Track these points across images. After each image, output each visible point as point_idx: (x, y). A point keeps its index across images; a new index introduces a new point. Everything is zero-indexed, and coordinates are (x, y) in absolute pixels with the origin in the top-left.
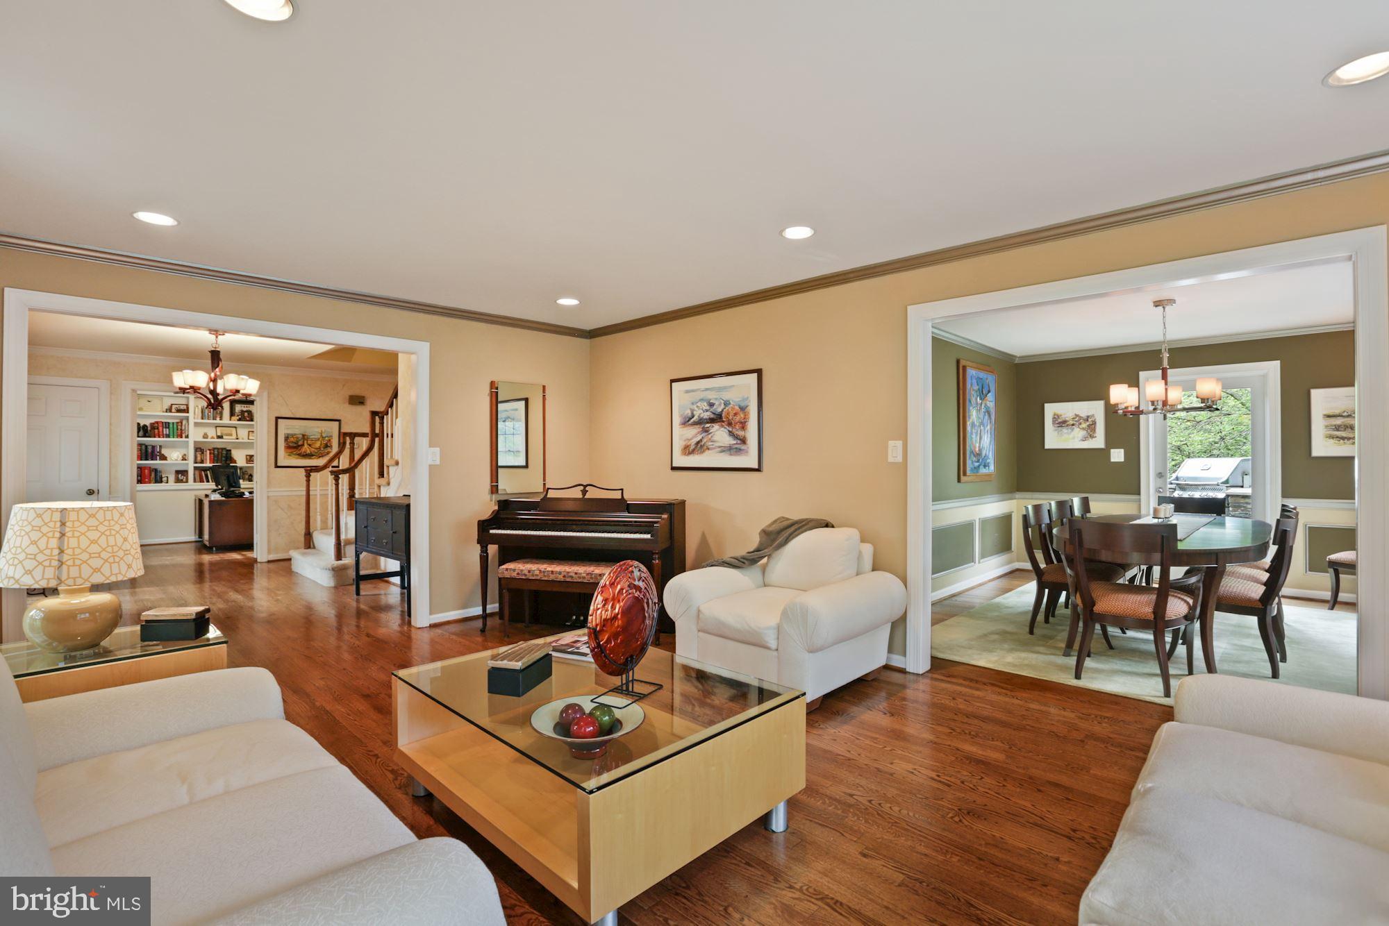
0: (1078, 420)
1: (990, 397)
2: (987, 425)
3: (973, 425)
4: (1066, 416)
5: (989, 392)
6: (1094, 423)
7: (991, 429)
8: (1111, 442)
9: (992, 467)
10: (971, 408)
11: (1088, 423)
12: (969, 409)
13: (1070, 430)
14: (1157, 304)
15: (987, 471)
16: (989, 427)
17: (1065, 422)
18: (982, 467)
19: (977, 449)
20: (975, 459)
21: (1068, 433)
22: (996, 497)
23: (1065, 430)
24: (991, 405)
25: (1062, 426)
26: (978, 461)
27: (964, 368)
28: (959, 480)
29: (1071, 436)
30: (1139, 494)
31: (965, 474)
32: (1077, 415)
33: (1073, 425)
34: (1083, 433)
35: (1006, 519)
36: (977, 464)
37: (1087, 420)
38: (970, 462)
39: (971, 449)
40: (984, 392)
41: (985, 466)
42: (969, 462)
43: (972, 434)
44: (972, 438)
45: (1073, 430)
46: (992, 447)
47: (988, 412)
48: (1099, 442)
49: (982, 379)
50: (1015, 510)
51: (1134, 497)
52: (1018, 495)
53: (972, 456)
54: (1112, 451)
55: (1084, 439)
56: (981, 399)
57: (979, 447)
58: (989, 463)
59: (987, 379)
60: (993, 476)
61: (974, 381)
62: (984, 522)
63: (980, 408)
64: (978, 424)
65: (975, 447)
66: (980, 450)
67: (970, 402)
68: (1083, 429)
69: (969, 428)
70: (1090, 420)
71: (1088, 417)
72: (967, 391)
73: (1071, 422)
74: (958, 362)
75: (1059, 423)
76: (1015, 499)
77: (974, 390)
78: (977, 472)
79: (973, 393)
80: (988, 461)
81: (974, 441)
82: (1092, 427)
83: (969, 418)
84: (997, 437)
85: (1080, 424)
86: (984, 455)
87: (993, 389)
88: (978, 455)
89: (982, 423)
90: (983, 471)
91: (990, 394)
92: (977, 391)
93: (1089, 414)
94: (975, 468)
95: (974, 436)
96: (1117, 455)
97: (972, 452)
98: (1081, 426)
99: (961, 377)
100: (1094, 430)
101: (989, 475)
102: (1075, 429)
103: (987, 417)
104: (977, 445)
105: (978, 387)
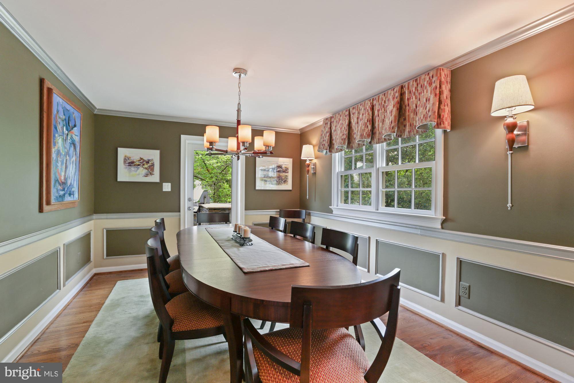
0: (143, 162)
1: (76, 131)
2: (73, 157)
3: (58, 152)
4: (134, 158)
5: (75, 126)
6: (153, 165)
7: (76, 160)
8: (163, 178)
9: (76, 195)
10: (57, 135)
11: (149, 165)
12: (54, 136)
13: (136, 169)
14: (237, 70)
15: (72, 199)
16: (74, 158)
17: (133, 162)
18: (67, 195)
19: (63, 178)
20: (60, 187)
21: (134, 171)
22: (79, 221)
23: (133, 169)
24: (77, 139)
25: (130, 165)
26: (64, 190)
27: (50, 90)
28: (41, 210)
29: (138, 172)
30: (179, 211)
31: (48, 203)
32: (141, 159)
33: (139, 165)
34: (145, 171)
35: (87, 237)
36: (62, 193)
37: (148, 162)
38: (55, 190)
39: (56, 177)
40: (70, 125)
41: (70, 195)
42: (53, 191)
43: (57, 161)
44: (57, 166)
45: (138, 168)
46: (76, 177)
47: (73, 144)
48: (155, 178)
49: (69, 111)
50: (93, 229)
51: (177, 214)
52: (95, 216)
53: (57, 184)
54: (164, 184)
55: (146, 175)
56: (67, 129)
57: (65, 176)
58: (73, 192)
59: (74, 113)
60: (76, 204)
61: (61, 110)
62: (67, 246)
63: (66, 139)
64: (63, 153)
65: (60, 176)
66: (66, 179)
67: (56, 128)
68: (146, 168)
69: (54, 155)
70: (150, 162)
71: (149, 160)
72: (53, 116)
73: (138, 163)
74: (42, 81)
75: (129, 163)
76: (93, 219)
77: (60, 118)
78: (62, 201)
79: (59, 120)
80: (73, 189)
81: (60, 169)
82: (151, 168)
83: (55, 145)
84: (81, 170)
85: (144, 165)
86: (69, 184)
87: (78, 124)
88: (63, 184)
89: (67, 154)
90: (68, 199)
91: (75, 129)
92: (63, 121)
93: (150, 159)
94: (60, 196)
95: (59, 164)
96: (167, 187)
97: (57, 181)
98: (144, 167)
99: (45, 98)
100: (153, 170)
101: (73, 203)
102: (140, 168)
103: (72, 149)
104: (63, 174)
105: (64, 117)
